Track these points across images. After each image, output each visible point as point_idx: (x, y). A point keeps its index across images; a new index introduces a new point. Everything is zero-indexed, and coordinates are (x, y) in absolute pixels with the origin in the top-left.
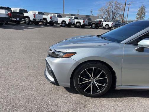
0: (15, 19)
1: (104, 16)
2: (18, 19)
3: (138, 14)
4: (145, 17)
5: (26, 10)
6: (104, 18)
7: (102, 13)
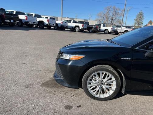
0: (9, 21)
1: (102, 21)
2: (12, 21)
3: (136, 20)
4: (143, 22)
5: (23, 12)
6: (102, 22)
7: (101, 18)
